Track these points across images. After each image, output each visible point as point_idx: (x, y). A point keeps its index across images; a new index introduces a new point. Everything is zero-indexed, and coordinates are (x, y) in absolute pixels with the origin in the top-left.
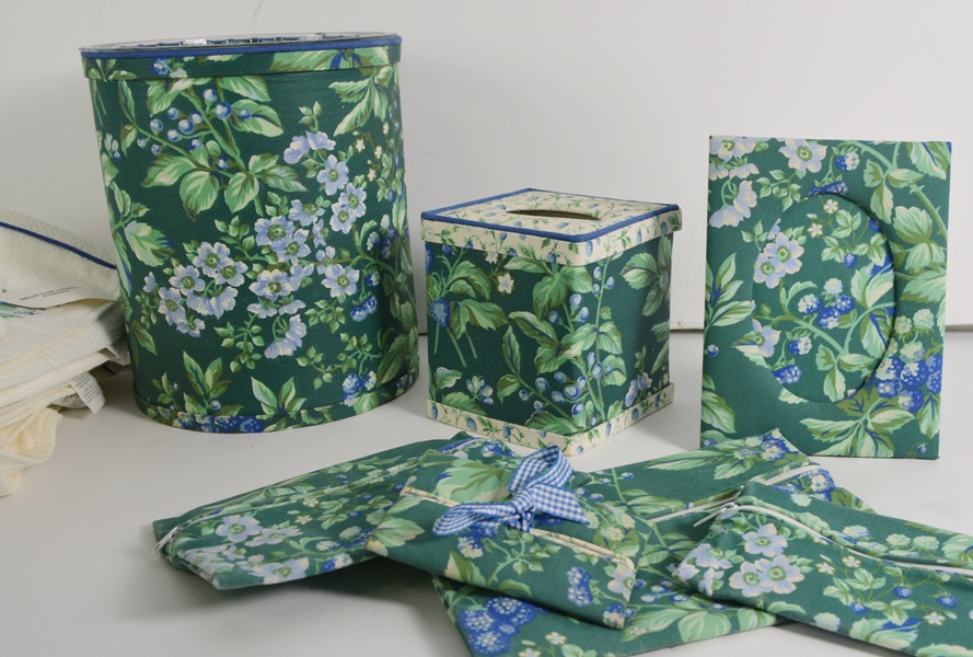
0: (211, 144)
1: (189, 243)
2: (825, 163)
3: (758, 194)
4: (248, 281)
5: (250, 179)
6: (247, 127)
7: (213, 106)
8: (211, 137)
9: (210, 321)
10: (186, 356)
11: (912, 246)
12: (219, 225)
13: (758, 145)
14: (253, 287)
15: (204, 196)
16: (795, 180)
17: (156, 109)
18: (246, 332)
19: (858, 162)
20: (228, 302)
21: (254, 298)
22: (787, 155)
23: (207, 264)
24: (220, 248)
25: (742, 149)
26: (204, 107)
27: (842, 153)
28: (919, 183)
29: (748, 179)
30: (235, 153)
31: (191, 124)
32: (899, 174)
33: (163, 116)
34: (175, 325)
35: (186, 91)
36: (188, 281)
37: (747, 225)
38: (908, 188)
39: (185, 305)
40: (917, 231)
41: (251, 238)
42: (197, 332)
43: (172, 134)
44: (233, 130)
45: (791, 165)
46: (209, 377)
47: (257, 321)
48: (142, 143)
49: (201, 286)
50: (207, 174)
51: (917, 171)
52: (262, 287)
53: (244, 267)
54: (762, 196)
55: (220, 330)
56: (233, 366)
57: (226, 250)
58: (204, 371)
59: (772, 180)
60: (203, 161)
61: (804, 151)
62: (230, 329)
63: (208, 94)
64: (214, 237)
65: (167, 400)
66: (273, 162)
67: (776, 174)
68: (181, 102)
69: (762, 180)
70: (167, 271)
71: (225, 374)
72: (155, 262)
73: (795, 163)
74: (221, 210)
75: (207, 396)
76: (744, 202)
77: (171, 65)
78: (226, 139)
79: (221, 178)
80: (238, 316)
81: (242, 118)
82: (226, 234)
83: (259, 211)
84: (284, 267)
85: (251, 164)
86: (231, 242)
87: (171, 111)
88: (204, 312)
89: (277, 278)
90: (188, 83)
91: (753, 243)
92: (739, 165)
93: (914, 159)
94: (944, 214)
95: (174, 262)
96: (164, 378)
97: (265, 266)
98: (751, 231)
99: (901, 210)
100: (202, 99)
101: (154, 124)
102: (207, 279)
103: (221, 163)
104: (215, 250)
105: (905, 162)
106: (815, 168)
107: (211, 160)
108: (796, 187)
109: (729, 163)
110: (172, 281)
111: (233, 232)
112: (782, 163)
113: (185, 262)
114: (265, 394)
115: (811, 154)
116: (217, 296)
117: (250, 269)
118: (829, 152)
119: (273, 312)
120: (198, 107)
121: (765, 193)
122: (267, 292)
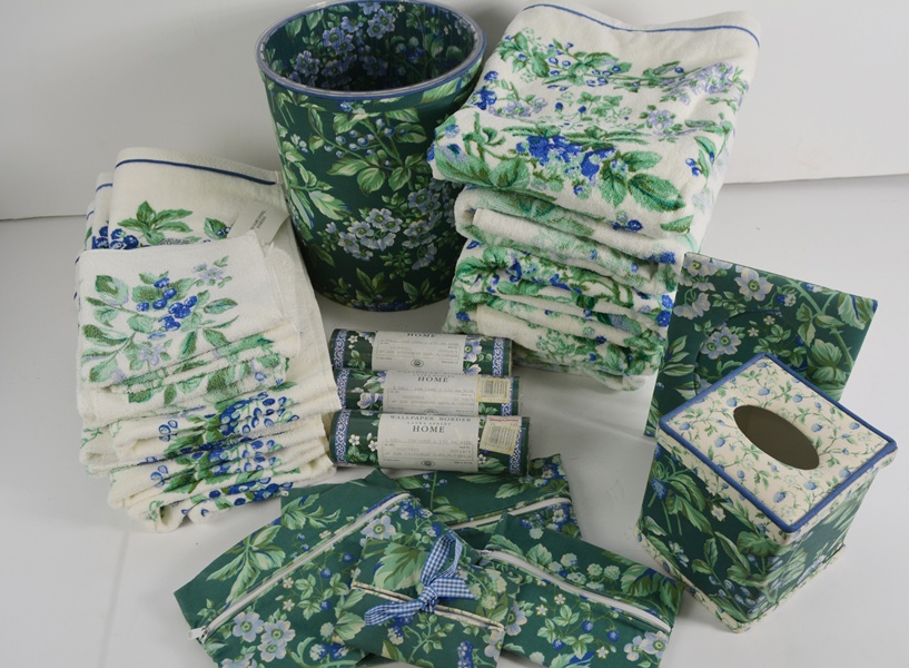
0: (380, 152)
1: (363, 208)
2: (768, 296)
3: (712, 304)
4: (403, 229)
5: (405, 171)
6: (405, 140)
7: (383, 129)
8: (381, 148)
9: (377, 252)
10: (358, 270)
11: (821, 366)
12: (385, 199)
13: (719, 271)
14: (405, 232)
15: (374, 182)
16: (743, 302)
17: (340, 130)
18: (400, 257)
19: (794, 302)
20: (389, 241)
21: (406, 238)
22: (739, 283)
23: (375, 220)
24: (384, 212)
25: (706, 271)
26: (376, 130)
27: (784, 293)
28: (839, 328)
29: (706, 292)
30: (396, 156)
31: (367, 141)
32: (825, 319)
33: (346, 135)
34: (351, 254)
35: (363, 120)
36: (362, 230)
37: (700, 321)
38: (829, 330)
39: (359, 243)
40: (827, 358)
41: (406, 205)
42: (367, 258)
43: (352, 146)
44: (396, 143)
45: (741, 292)
46: (375, 282)
47: (408, 250)
48: (328, 149)
49: (371, 233)
50: (377, 170)
51: (840, 320)
52: (412, 230)
53: (400, 221)
54: (715, 305)
55: (384, 257)
56: (391, 276)
57: (388, 212)
58: (371, 279)
59: (724, 297)
60: (374, 162)
61: (753, 285)
62: (390, 256)
63: (379, 122)
64: (381, 205)
65: (342, 292)
66: (420, 158)
67: (728, 295)
68: (359, 127)
69: (716, 296)
70: (346, 223)
71: (385, 281)
72: (337, 218)
73: (744, 291)
74: (386, 189)
75: (373, 292)
76: (701, 306)
77: (353, 106)
78: (391, 148)
79: (386, 172)
80: (396, 249)
81: (402, 135)
82: (389, 204)
83: (411, 188)
84: (425, 218)
85: (406, 161)
86: (391, 207)
87: (352, 132)
88: (373, 247)
89: (421, 225)
90: (365, 116)
91: (702, 332)
92: (701, 282)
93: (841, 311)
94: (854, 354)
95: (352, 219)
96: (340, 280)
97: (414, 219)
98: (702, 325)
99: (819, 342)
100: (375, 125)
101: (339, 139)
102: (375, 229)
103: (387, 163)
104: (381, 213)
105: (832, 311)
106: (759, 297)
107: (380, 161)
108: (742, 305)
109: (694, 278)
110: (349, 229)
111: (393, 202)
112: (735, 289)
113: (360, 219)
114: (411, 289)
115: (758, 288)
116: (382, 238)
117: (404, 221)
118: (774, 289)
119: (418, 244)
120: (372, 130)
121: (716, 305)
122: (415, 233)
